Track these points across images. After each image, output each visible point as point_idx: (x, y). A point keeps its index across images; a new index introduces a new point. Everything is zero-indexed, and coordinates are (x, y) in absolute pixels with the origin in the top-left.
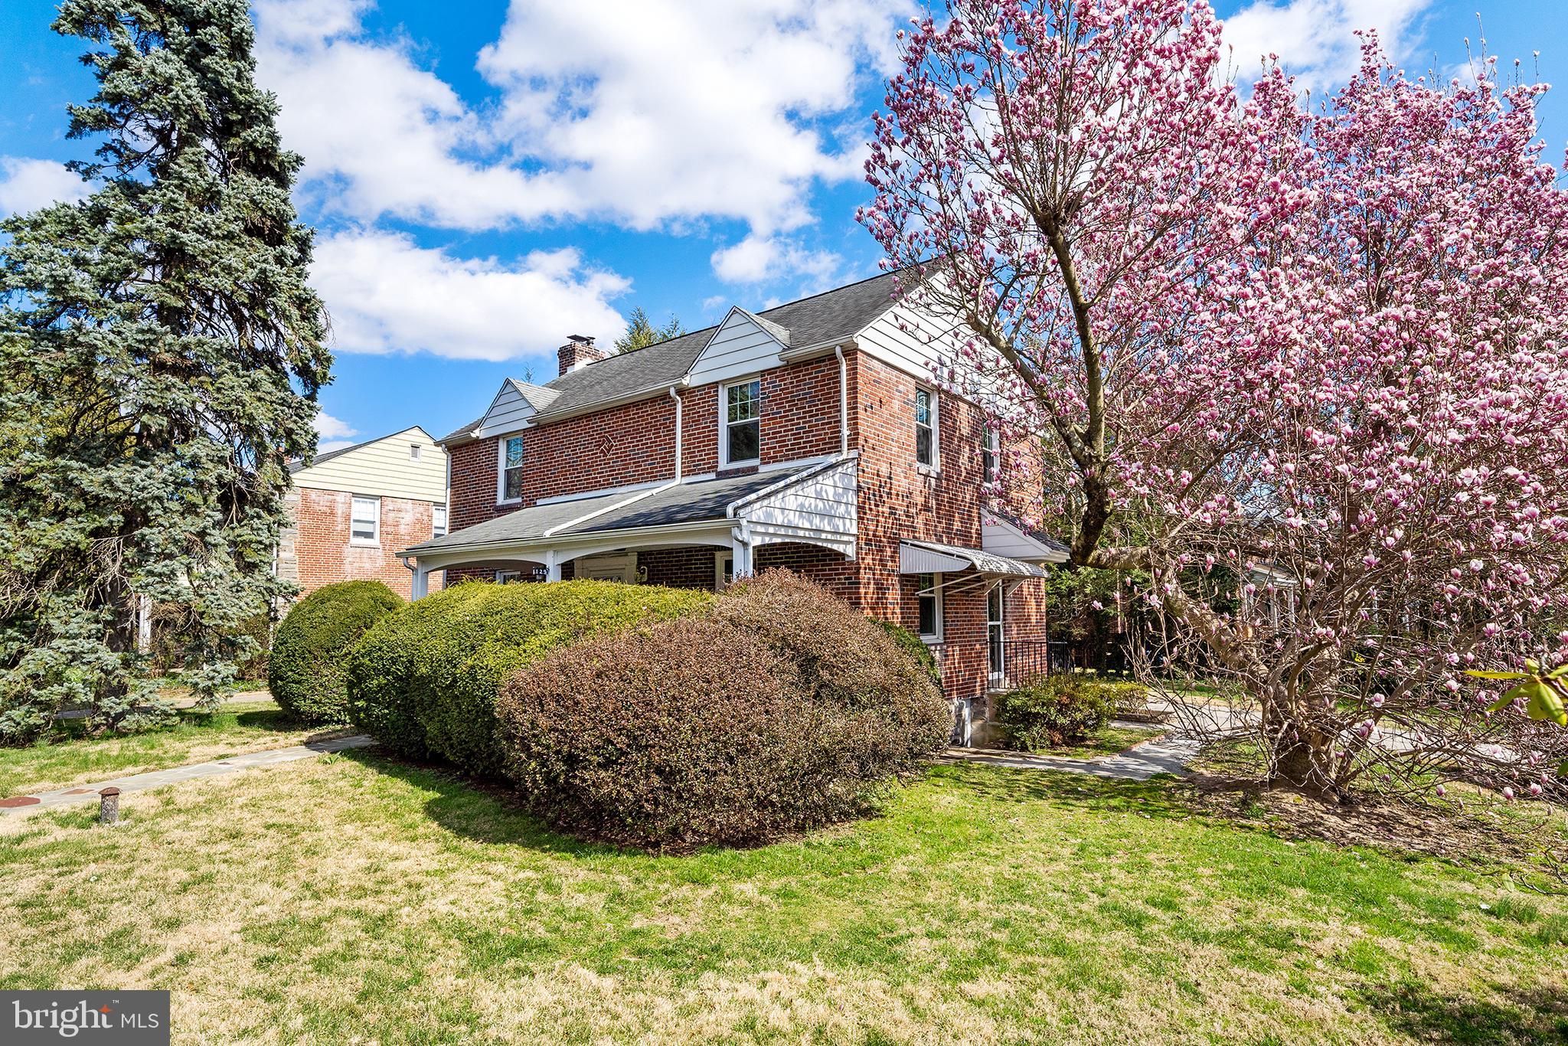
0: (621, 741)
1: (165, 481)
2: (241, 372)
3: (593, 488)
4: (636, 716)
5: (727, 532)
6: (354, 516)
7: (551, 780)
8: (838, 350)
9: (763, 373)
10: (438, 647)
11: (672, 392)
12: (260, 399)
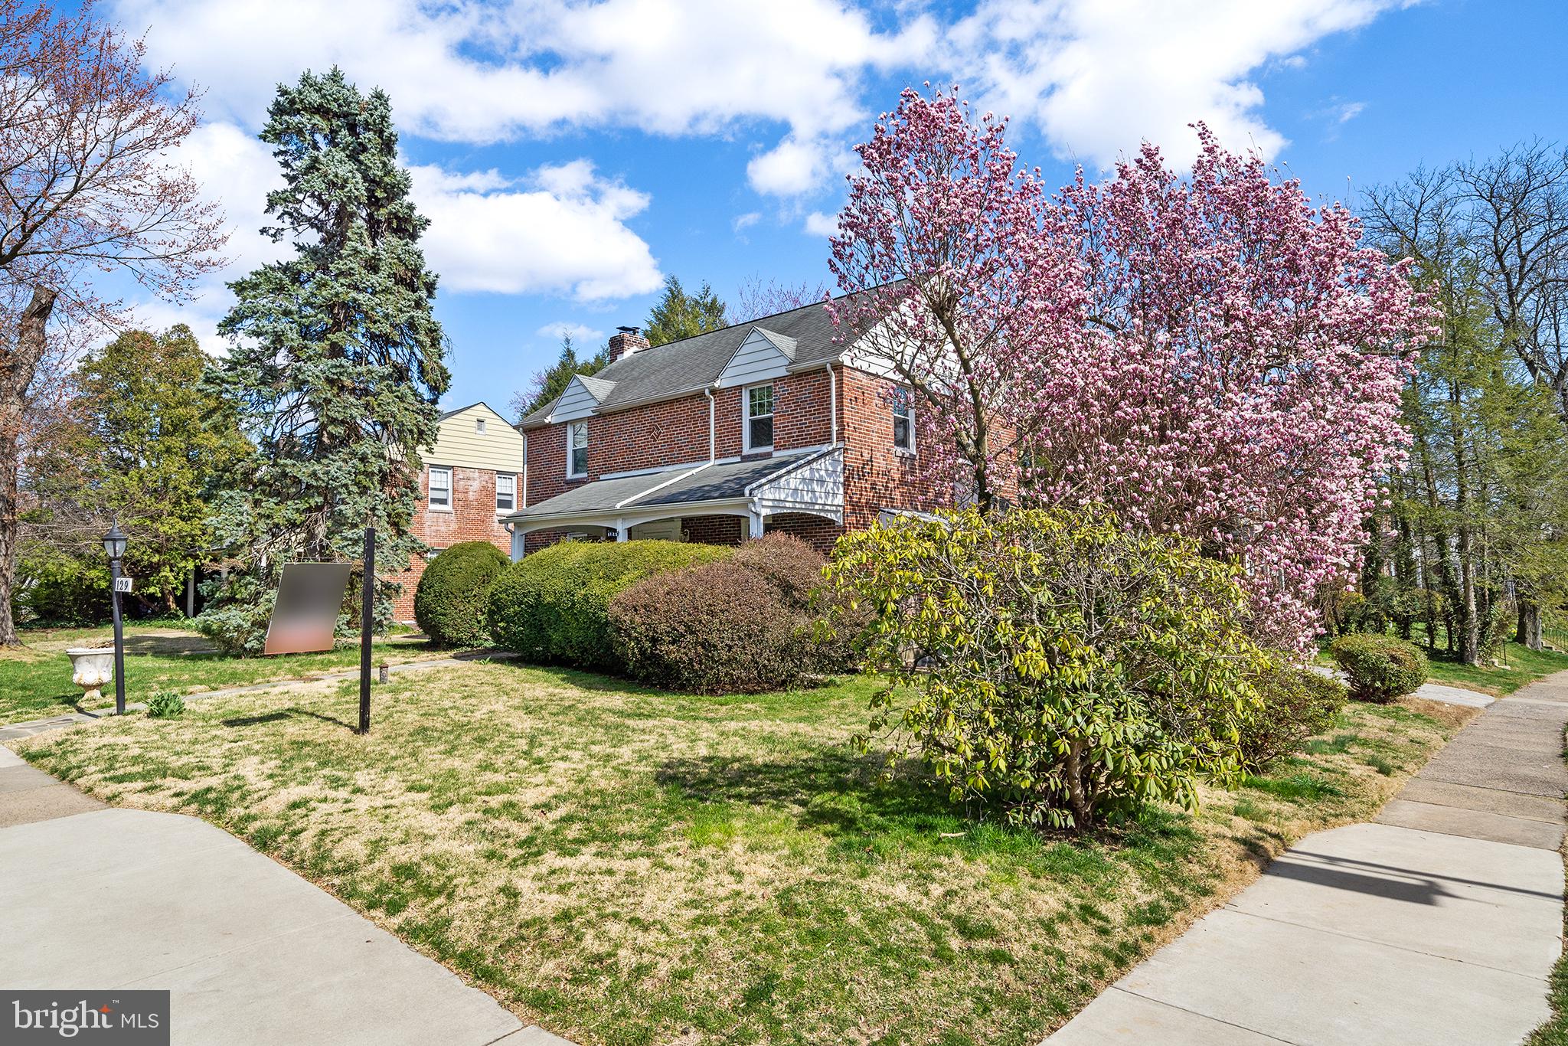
0: (681, 629)
1: (350, 472)
2: (394, 388)
3: (646, 466)
4: (690, 615)
5: (745, 506)
6: (431, 485)
7: (642, 652)
8: (828, 366)
9: (775, 380)
10: (559, 585)
11: (707, 392)
12: (406, 409)
